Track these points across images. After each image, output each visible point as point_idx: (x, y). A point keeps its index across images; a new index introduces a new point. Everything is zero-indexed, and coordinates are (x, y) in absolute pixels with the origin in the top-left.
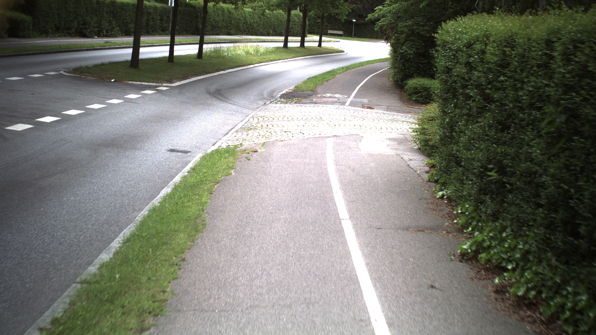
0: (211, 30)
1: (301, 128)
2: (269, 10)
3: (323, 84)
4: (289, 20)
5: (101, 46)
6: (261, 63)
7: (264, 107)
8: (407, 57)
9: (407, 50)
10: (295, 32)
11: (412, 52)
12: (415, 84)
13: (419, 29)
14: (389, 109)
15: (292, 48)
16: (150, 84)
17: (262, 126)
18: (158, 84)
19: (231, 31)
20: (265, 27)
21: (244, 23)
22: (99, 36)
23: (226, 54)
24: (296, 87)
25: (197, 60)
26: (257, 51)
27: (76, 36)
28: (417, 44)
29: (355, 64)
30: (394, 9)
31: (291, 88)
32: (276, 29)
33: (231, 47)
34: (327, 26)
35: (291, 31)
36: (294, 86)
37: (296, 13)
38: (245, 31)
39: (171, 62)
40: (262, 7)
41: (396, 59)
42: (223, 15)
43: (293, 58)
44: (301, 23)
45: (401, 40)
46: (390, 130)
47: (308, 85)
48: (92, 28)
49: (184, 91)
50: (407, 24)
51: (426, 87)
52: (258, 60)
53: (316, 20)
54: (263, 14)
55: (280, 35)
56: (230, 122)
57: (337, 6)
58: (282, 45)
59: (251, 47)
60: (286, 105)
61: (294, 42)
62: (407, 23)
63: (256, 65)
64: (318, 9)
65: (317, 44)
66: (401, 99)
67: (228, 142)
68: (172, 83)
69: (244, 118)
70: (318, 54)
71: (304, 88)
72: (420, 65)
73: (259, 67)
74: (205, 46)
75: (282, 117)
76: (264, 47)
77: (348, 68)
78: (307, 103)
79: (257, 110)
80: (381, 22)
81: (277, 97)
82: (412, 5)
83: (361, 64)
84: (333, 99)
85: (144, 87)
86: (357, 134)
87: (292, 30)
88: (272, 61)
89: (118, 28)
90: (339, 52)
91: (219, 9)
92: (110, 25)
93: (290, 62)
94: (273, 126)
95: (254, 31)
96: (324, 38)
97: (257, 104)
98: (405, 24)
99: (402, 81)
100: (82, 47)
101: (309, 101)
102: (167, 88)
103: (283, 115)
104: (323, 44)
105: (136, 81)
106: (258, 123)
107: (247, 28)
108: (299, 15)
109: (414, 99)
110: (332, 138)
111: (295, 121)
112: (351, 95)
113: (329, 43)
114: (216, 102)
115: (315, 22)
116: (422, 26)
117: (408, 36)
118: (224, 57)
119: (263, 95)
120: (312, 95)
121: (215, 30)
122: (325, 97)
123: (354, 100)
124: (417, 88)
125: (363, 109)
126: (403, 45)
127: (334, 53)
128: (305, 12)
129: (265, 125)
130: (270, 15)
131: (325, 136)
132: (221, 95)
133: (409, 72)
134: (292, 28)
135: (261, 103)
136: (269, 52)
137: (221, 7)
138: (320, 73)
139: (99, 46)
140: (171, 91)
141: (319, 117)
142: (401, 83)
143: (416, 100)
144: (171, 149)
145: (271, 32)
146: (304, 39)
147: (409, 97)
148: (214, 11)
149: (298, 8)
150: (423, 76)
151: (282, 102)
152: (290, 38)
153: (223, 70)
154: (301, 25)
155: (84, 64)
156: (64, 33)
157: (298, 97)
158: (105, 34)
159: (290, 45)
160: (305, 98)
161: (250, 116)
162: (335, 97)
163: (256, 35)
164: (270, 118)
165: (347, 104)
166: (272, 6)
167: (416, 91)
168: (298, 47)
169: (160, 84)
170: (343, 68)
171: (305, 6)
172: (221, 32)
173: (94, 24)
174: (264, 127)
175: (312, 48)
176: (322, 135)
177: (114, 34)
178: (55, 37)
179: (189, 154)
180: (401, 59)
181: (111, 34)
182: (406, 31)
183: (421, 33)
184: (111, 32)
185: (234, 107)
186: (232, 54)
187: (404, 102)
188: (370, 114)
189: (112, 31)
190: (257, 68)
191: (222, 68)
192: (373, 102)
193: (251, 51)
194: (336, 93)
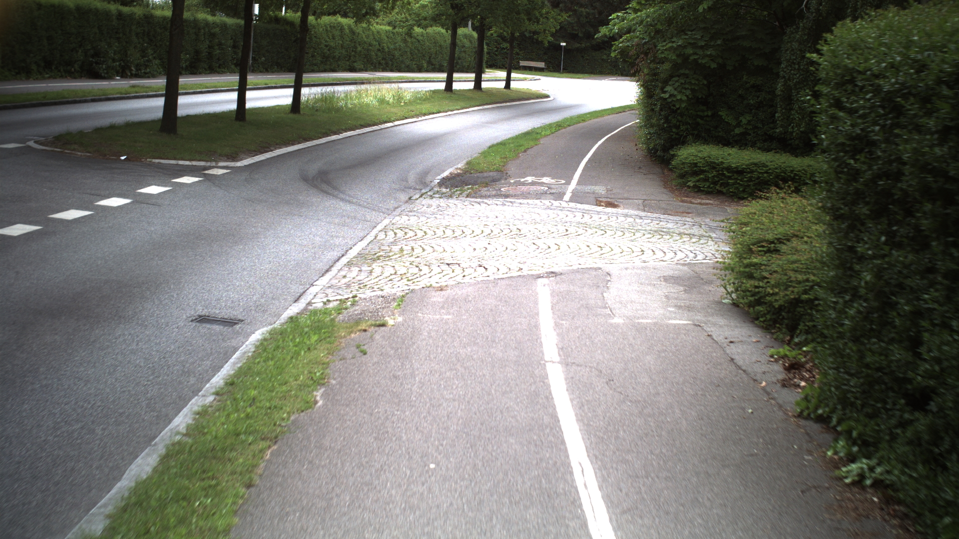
0: (322, 62)
1: (479, 253)
2: (419, 26)
3: (517, 157)
4: (454, 44)
5: (121, 93)
6: (406, 118)
7: (409, 207)
8: (674, 106)
9: (676, 93)
10: (466, 64)
11: (684, 98)
12: (692, 157)
13: (697, 54)
14: (646, 206)
15: (460, 91)
16: (194, 163)
17: (402, 250)
18: (209, 164)
19: (355, 64)
20: (415, 56)
21: (379, 50)
22: (124, 76)
23: (342, 103)
24: (468, 163)
25: (292, 116)
26: (399, 98)
27: (81, 77)
28: (693, 82)
29: (571, 118)
30: (648, 16)
31: (459, 166)
32: (433, 60)
33: (351, 91)
34: (518, 54)
35: (457, 63)
36: (465, 162)
37: (467, 32)
38: (380, 63)
39: (240, 120)
40: (407, 21)
41: (653, 110)
42: (342, 37)
43: (462, 108)
44: (474, 50)
45: (662, 75)
46: (659, 255)
47: (490, 159)
48: (111, 61)
49: (257, 176)
50: (674, 45)
51: (714, 163)
52: (400, 114)
53: (499, 44)
54: (409, 34)
55: (440, 70)
56: (337, 241)
57: (537, 18)
58: (442, 86)
59: (387, 91)
60: (451, 201)
61: (464, 82)
62: (673, 42)
63: (397, 123)
64: (504, 23)
65: (502, 85)
66: (666, 184)
67: (329, 291)
68: (237, 161)
69: (367, 232)
70: (506, 102)
71: (484, 166)
72: (699, 120)
73: (401, 127)
74: (305, 91)
75: (442, 229)
76: (412, 90)
77: (559, 126)
78: (489, 197)
79: (394, 213)
80: (621, 43)
81: (433, 184)
82: (682, 8)
83: (582, 118)
84: (539, 188)
85: (180, 171)
86: (595, 266)
87: (460, 61)
88: (425, 115)
89: (157, 62)
90: (541, 98)
91: (334, 27)
92: (143, 57)
93: (457, 117)
94: (424, 250)
95: (395, 64)
96: (514, 75)
97: (395, 199)
98: (670, 45)
99: (666, 149)
100: (85, 96)
101: (494, 193)
102: (225, 171)
103: (445, 223)
104: (513, 85)
105: (167, 159)
106: (394, 243)
107: (383, 59)
108: (471, 36)
109: (691, 184)
110: (545, 281)
111: (469, 236)
112: (571, 178)
113: (523, 82)
114: (315, 198)
115: (498, 48)
116: (702, 47)
117: (676, 66)
118: (339, 110)
119: (407, 182)
120: (499, 180)
121: (328, 63)
122: (524, 184)
123: (579, 188)
124: (696, 163)
125: (599, 209)
126: (666, 82)
127: (533, 99)
128: (481, 29)
129: (407, 249)
130: (422, 36)
131: (530, 273)
132: (328, 183)
133: (677, 134)
134: (459, 59)
135: (403, 197)
136: (420, 99)
137: (339, 23)
138: (510, 136)
139: (118, 93)
140: (232, 176)
141: (514, 229)
142: (662, 154)
143: (695, 186)
144: (200, 316)
145: (425, 65)
146: (481, 77)
147: (680, 181)
148: (327, 30)
149: (470, 23)
150: (706, 142)
151: (442, 196)
152: (456, 76)
153: (335, 133)
154: (476, 52)
155: (75, 127)
156: (59, 71)
157: (473, 184)
158: (134, 72)
159: (456, 86)
160: (487, 185)
161: (380, 227)
162: (542, 184)
163: (400, 71)
164: (418, 232)
165: (567, 197)
166: (425, 19)
167: (695, 170)
168: (470, 90)
169: (214, 164)
170: (550, 126)
171: (482, 18)
172: (338, 66)
173: (115, 54)
174: (405, 252)
175: (494, 91)
176: (525, 272)
177: (150, 72)
178: (44, 78)
179: (237, 327)
180: (661, 110)
181: (146, 73)
182: (673, 58)
183: (700, 61)
184: (146, 69)
185: (348, 207)
186: (354, 104)
187: (672, 191)
188: (615, 218)
189: (146, 66)
190: (398, 128)
191: (334, 129)
192: (614, 191)
193: (389, 97)
194: (543, 175)
